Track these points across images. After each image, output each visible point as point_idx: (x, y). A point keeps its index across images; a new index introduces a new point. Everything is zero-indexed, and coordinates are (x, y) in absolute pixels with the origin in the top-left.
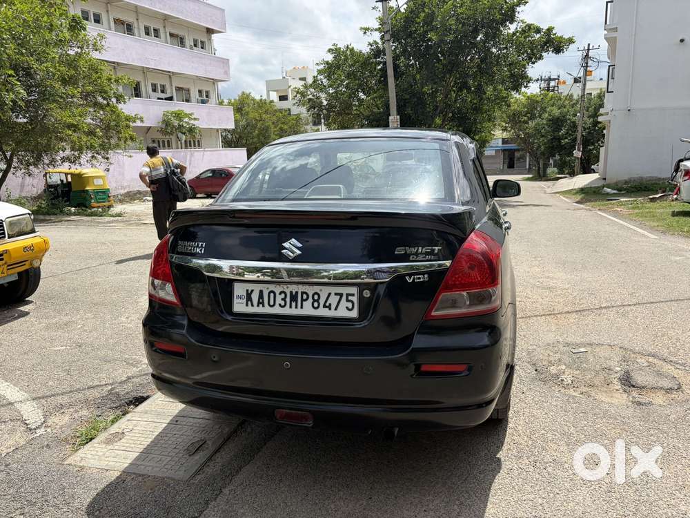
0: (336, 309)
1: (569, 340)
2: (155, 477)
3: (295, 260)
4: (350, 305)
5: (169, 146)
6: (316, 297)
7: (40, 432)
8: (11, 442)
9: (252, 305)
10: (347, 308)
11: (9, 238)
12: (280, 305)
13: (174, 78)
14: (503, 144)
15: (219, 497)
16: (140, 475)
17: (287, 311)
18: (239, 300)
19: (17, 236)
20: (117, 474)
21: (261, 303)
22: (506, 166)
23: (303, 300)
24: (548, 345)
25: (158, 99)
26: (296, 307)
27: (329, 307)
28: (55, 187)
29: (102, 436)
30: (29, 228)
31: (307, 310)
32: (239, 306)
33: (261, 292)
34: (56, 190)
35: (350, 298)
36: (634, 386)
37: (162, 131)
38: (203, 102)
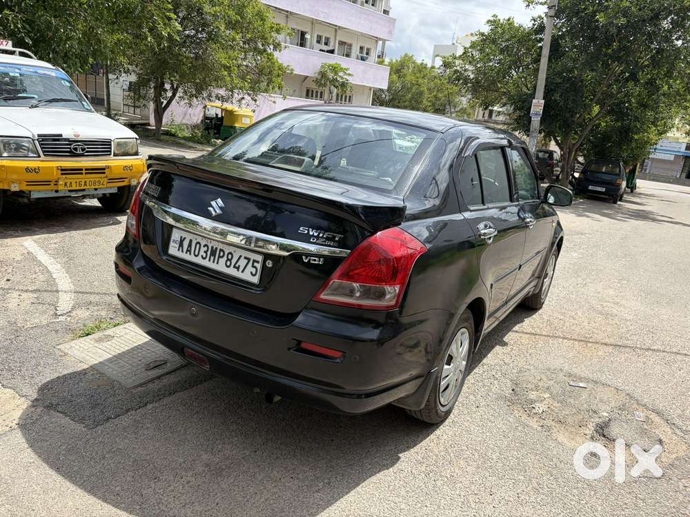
0: (243, 272)
1: (575, 371)
2: (109, 378)
3: (217, 219)
4: (254, 271)
5: (321, 97)
6: (230, 256)
7: (61, 318)
8: (37, 321)
9: (182, 251)
10: (251, 273)
11: (114, 156)
12: (202, 256)
13: (339, 32)
14: (686, 150)
15: (141, 409)
16: (100, 373)
17: (206, 263)
18: (175, 245)
19: (122, 156)
20: (86, 367)
21: (189, 251)
22: (684, 175)
23: (219, 257)
24: (549, 369)
25: (321, 50)
26: (214, 262)
27: (238, 268)
28: (211, 119)
29: (97, 335)
30: (134, 151)
31: (221, 266)
32: (173, 250)
33: (191, 241)
34: (211, 122)
35: (256, 264)
36: (604, 436)
37: (317, 81)
38: (363, 59)
